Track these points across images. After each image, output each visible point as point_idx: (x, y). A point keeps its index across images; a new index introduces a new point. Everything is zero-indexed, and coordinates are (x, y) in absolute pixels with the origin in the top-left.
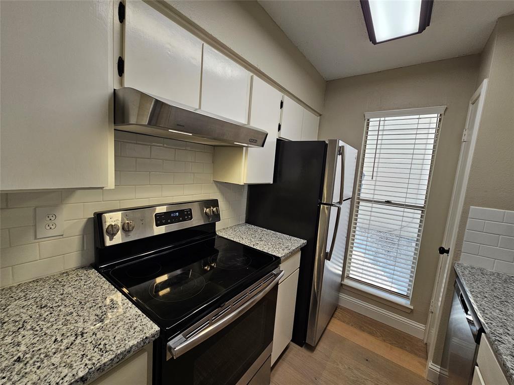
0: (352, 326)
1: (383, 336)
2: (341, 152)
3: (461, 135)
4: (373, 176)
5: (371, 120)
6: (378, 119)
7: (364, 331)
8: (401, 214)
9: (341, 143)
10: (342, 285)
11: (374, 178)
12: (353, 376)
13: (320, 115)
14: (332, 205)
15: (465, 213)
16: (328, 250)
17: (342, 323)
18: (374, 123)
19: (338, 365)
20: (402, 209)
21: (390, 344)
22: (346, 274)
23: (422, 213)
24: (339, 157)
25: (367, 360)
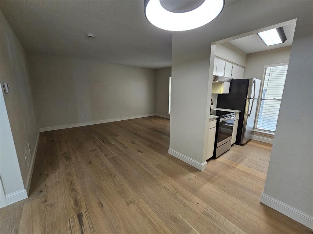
2: (254, 82)
5: (267, 68)
6: (270, 68)
9: (254, 79)
10: (253, 131)
13: (245, 67)
14: (250, 99)
16: (249, 113)
18: (268, 69)
22: (255, 128)
24: (254, 83)
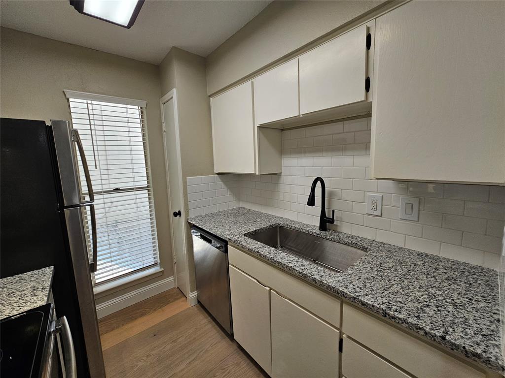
0: (123, 325)
1: (152, 309)
2: (75, 137)
3: (161, 127)
4: (96, 165)
5: (70, 100)
7: (136, 319)
8: (133, 197)
11: (98, 167)
12: (155, 358)
15: (185, 183)
17: (112, 332)
18: (73, 103)
19: (137, 366)
20: (133, 193)
21: (160, 308)
23: (148, 192)
25: (155, 335)
